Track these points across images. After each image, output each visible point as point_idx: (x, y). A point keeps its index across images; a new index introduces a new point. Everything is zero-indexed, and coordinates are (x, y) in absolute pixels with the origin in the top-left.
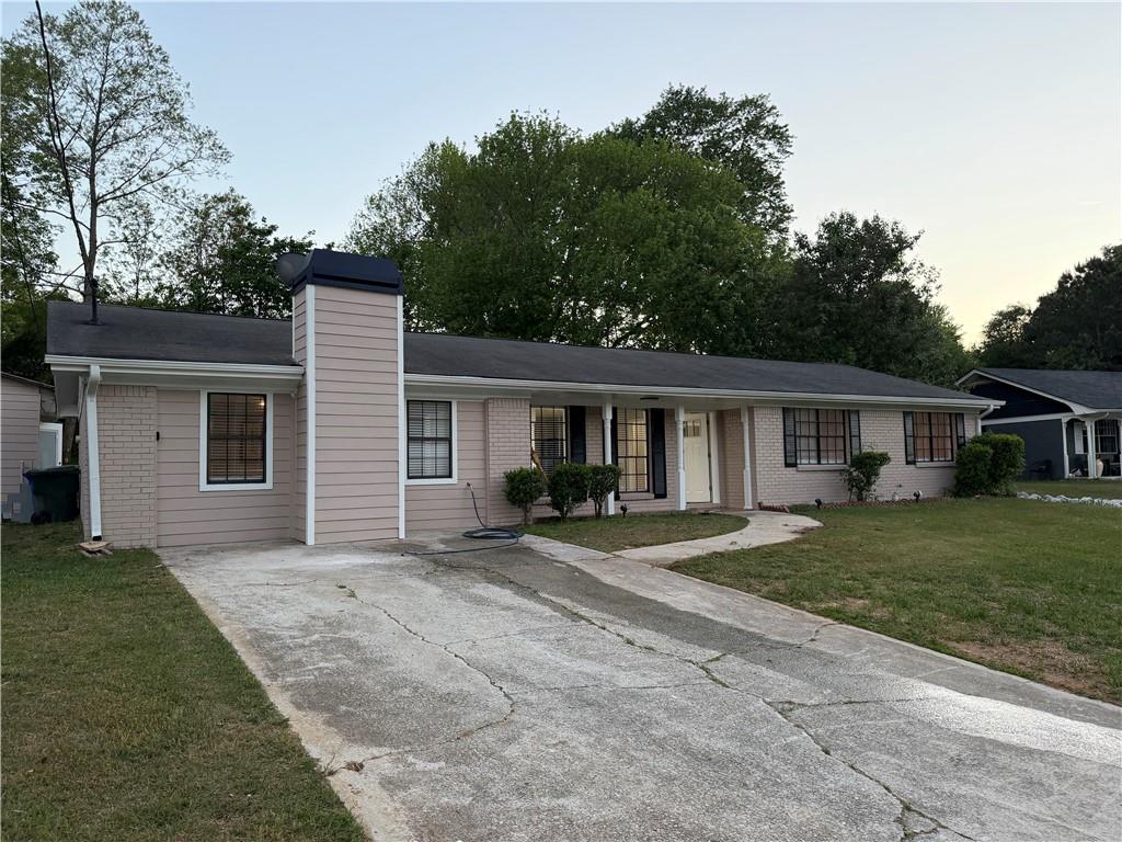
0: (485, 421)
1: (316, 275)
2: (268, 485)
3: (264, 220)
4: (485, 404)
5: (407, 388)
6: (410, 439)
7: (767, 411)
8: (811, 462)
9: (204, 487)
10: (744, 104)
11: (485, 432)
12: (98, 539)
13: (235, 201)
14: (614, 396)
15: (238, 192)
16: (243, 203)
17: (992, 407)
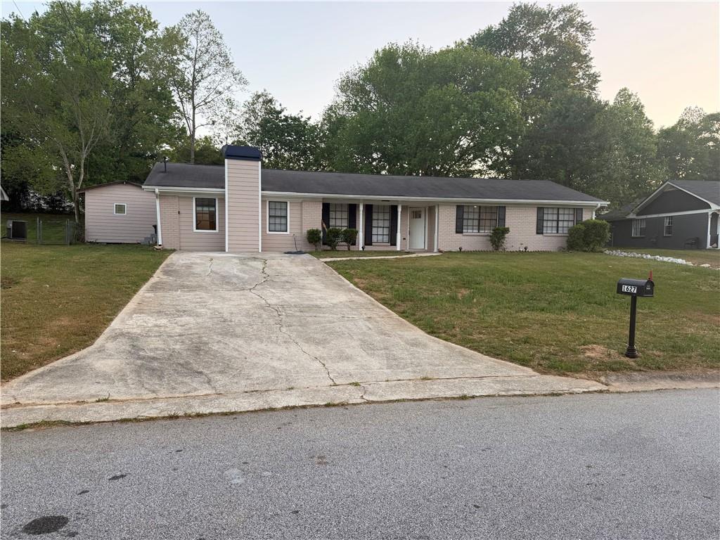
0: (301, 210)
1: (228, 156)
2: (217, 231)
3: (280, 105)
4: (301, 203)
5: (262, 196)
6: (270, 216)
7: (449, 207)
8: (474, 231)
9: (195, 230)
10: (564, 10)
11: (301, 214)
12: (160, 245)
13: (266, 96)
14: (364, 200)
15: (268, 91)
16: (270, 97)
17: (599, 205)
